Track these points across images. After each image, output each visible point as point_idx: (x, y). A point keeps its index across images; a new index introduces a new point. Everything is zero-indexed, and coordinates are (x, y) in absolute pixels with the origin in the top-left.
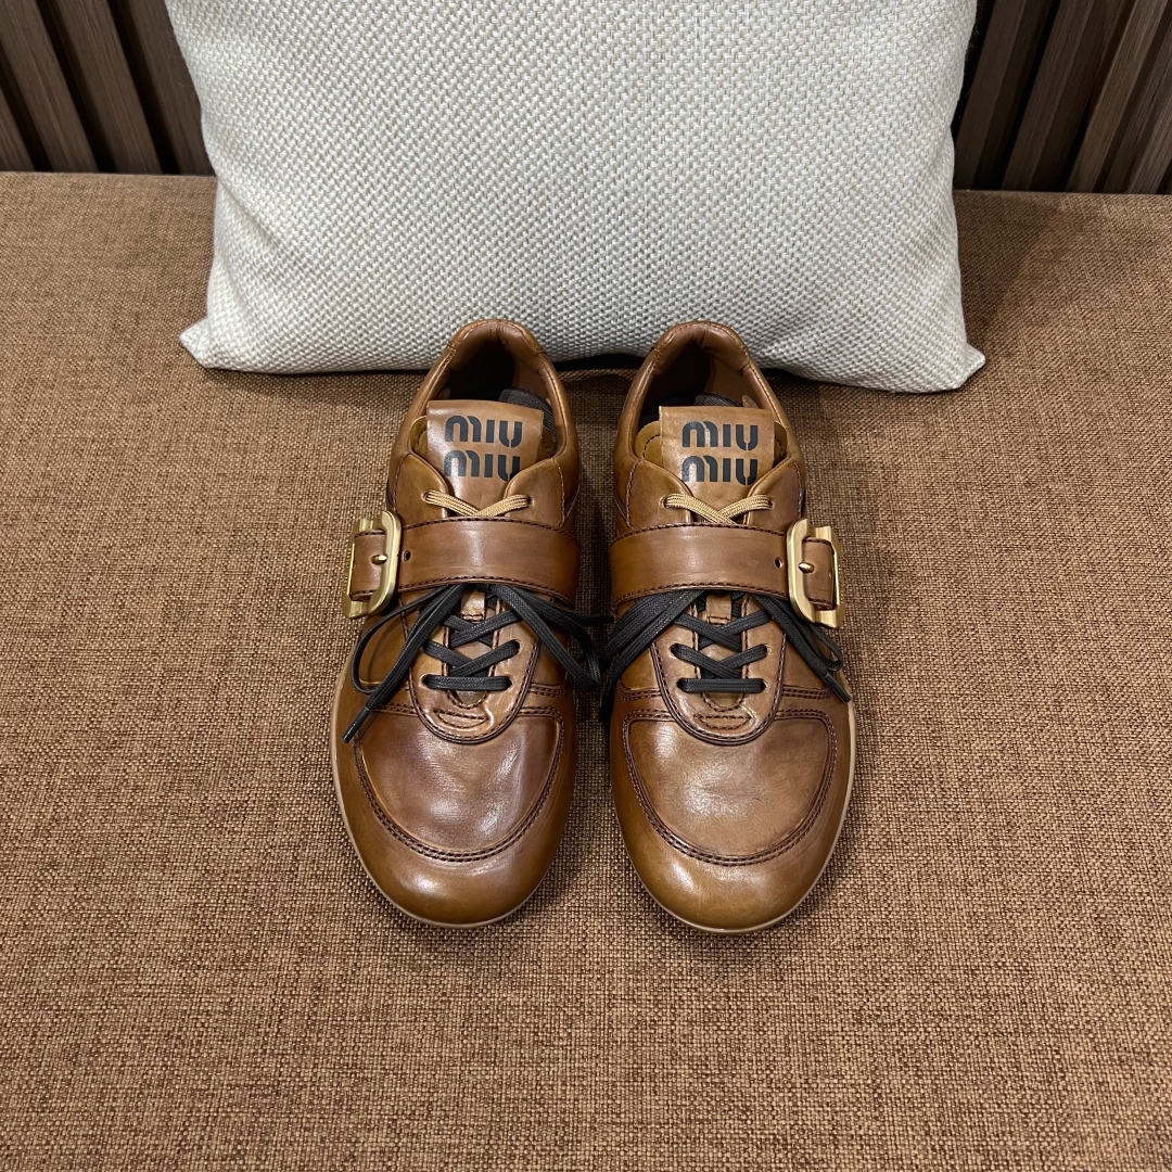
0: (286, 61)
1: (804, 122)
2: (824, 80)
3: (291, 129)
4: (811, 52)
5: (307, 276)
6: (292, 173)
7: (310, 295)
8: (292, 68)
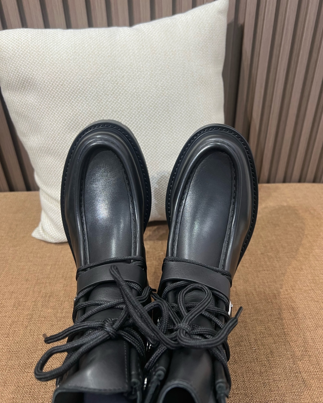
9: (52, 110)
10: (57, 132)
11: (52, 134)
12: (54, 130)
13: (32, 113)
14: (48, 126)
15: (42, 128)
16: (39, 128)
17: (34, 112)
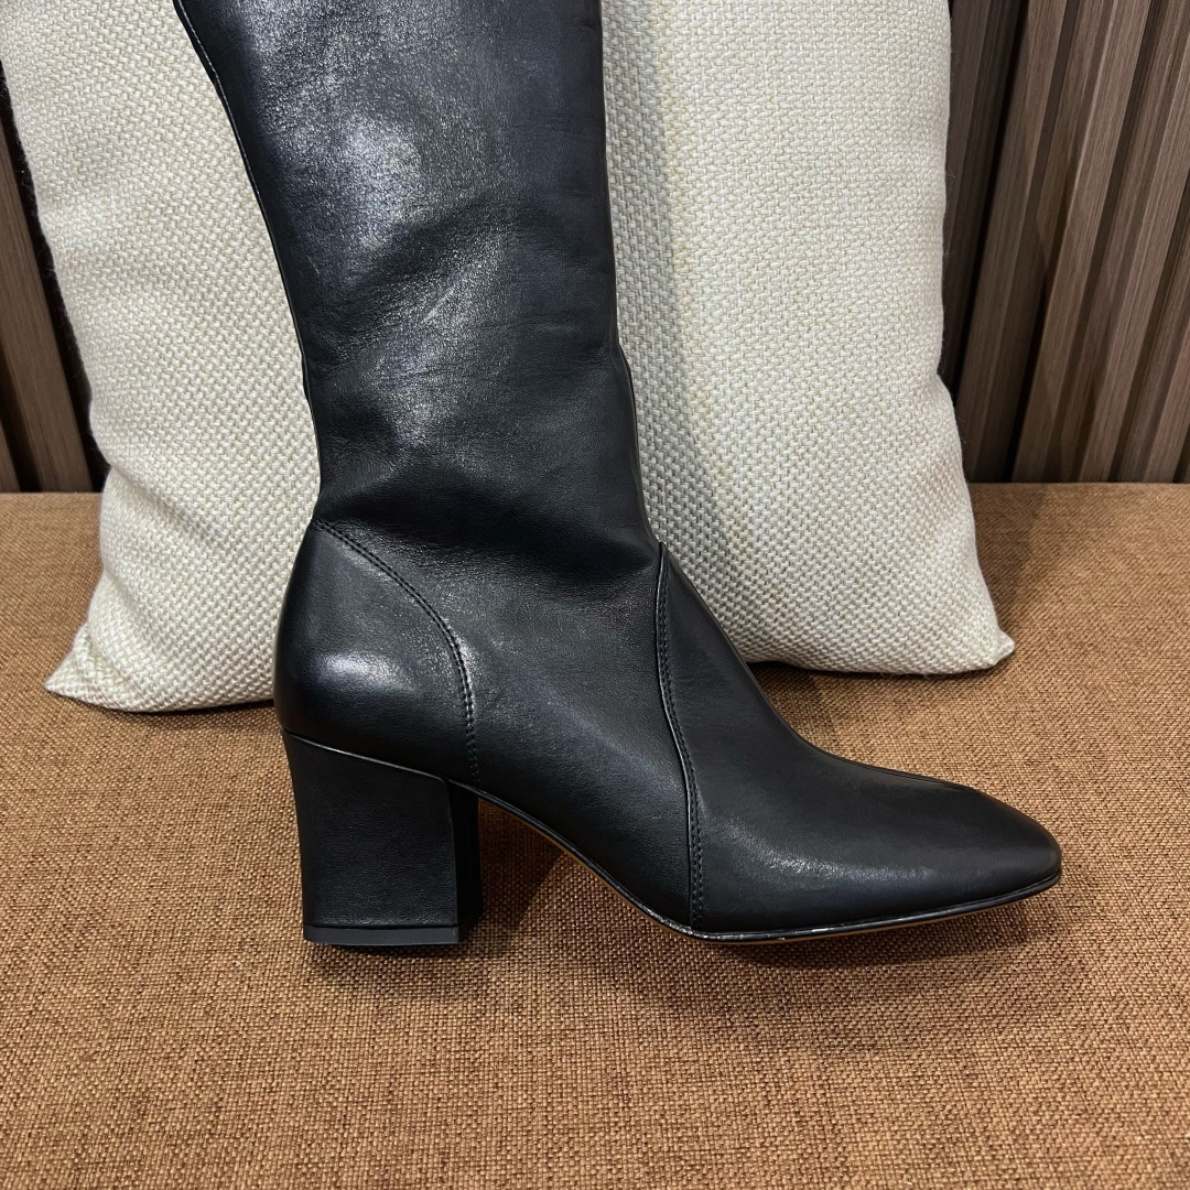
0: (195, 304)
1: (783, 332)
2: (799, 284)
3: (199, 380)
4: (782, 255)
5: (214, 554)
6: (199, 431)
7: (216, 578)
8: (202, 310)
9: (174, 74)
10: (190, 173)
11: (165, 181)
12: (176, 165)
13: (87, 90)
14: (154, 147)
15: (126, 159)
16: (114, 161)
17: (99, 86)
